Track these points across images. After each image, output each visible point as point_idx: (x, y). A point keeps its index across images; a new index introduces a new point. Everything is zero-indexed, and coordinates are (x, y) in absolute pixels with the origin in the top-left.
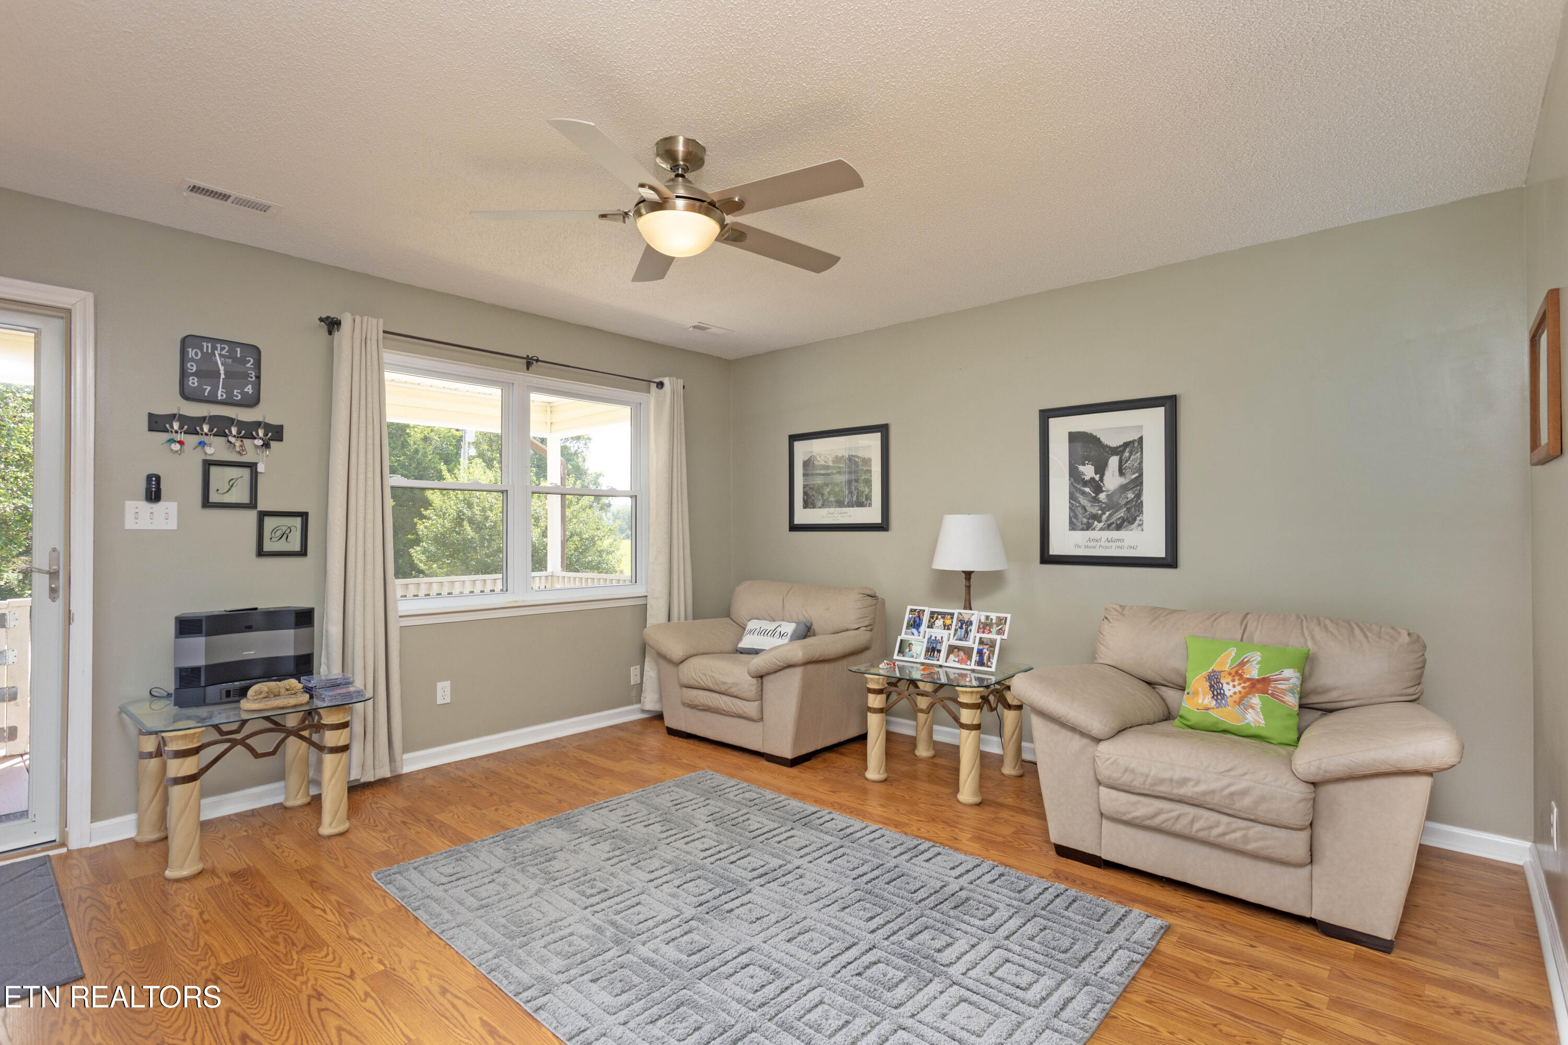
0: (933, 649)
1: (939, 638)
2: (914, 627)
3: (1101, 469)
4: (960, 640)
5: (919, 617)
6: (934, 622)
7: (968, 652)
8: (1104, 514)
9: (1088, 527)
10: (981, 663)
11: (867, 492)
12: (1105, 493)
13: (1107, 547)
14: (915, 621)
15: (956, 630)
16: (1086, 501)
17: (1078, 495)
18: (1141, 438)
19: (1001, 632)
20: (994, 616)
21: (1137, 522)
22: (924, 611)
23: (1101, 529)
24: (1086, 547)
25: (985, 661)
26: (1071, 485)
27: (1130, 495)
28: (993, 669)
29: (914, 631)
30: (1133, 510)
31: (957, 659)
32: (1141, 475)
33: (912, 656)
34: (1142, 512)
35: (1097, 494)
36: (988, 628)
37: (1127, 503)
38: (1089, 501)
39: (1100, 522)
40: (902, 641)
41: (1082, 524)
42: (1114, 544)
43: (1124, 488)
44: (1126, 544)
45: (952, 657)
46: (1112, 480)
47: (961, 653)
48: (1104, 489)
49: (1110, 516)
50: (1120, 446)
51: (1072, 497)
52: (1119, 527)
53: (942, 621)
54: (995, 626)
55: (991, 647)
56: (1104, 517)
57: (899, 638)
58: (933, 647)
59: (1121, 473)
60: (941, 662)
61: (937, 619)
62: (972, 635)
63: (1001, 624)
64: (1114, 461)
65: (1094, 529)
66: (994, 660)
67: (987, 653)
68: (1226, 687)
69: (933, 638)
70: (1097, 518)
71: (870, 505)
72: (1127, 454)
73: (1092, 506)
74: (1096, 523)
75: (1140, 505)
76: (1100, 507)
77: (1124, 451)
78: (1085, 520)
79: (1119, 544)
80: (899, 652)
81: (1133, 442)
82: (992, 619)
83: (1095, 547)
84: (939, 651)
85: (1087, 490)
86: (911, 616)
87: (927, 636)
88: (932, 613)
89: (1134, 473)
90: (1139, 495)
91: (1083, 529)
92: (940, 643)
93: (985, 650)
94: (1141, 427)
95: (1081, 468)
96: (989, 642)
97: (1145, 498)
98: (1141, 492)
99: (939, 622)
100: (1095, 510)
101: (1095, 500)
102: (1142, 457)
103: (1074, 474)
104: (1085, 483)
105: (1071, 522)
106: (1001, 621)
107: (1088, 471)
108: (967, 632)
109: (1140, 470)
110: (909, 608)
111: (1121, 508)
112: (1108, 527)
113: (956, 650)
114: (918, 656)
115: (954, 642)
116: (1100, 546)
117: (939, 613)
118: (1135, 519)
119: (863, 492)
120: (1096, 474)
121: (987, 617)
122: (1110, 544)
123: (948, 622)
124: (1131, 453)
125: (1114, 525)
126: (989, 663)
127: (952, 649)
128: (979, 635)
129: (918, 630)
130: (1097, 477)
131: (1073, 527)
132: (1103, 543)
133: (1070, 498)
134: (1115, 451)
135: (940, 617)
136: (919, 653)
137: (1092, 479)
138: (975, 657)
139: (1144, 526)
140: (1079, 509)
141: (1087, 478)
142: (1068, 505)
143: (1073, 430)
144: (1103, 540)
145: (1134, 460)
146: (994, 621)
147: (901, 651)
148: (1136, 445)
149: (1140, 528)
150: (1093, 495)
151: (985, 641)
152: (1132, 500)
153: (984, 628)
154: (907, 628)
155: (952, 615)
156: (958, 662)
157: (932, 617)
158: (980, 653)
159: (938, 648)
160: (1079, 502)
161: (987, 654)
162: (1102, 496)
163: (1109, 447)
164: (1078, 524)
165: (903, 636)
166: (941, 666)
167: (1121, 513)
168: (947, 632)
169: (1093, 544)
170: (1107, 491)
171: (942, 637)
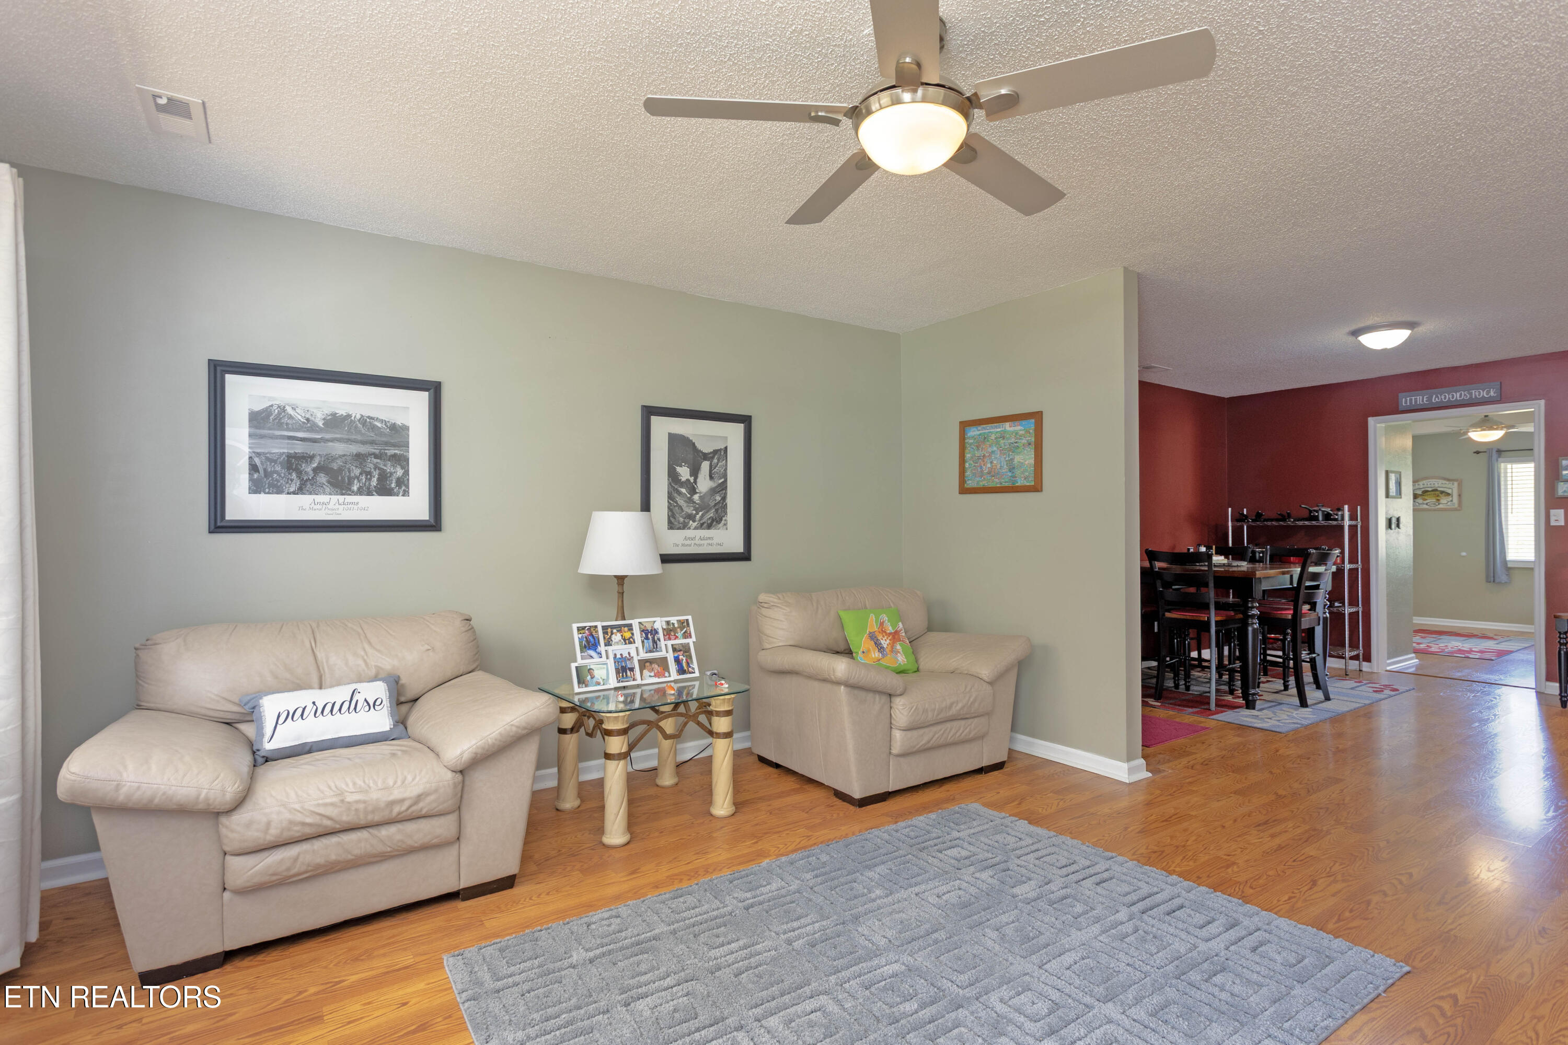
0: (624, 669)
1: (625, 654)
2: (589, 649)
3: (695, 472)
4: (651, 651)
5: (591, 635)
6: (610, 638)
7: (663, 662)
8: (698, 514)
9: (684, 526)
10: (681, 671)
11: (400, 472)
12: (698, 495)
13: (700, 545)
14: (588, 641)
15: (643, 642)
16: (682, 501)
17: (676, 495)
18: (726, 448)
19: (687, 635)
20: (674, 620)
21: (723, 522)
22: (596, 627)
23: (696, 528)
24: (683, 545)
25: (685, 668)
26: (670, 484)
27: (718, 498)
28: (697, 674)
29: (592, 653)
30: (720, 511)
31: (652, 674)
32: (726, 481)
33: (598, 684)
34: (726, 513)
35: (692, 495)
36: (672, 634)
37: (715, 505)
38: (685, 501)
39: (694, 521)
40: (577, 668)
41: (679, 523)
42: (705, 542)
43: (713, 491)
44: (714, 542)
45: (646, 672)
46: (704, 484)
47: (655, 666)
48: (697, 491)
49: (703, 516)
50: (711, 453)
51: (670, 497)
52: (709, 527)
53: (619, 635)
54: (679, 630)
55: (685, 652)
56: (698, 517)
57: (573, 666)
58: (622, 667)
59: (711, 478)
60: (639, 681)
61: (612, 633)
62: (662, 643)
63: (684, 627)
64: (705, 466)
65: (689, 528)
66: (695, 665)
67: (684, 659)
68: (883, 642)
69: (618, 656)
70: (691, 517)
71: (406, 493)
72: (715, 461)
73: (687, 506)
74: (691, 522)
75: (725, 507)
76: (694, 507)
77: (713, 458)
78: (681, 520)
79: (710, 542)
80: (579, 682)
81: (720, 450)
82: (673, 624)
83: (690, 545)
84: (632, 669)
85: (683, 490)
86: (580, 636)
87: (611, 656)
88: (605, 628)
89: (721, 479)
90: (724, 498)
91: (679, 528)
92: (629, 660)
93: (681, 657)
94: (726, 438)
95: (678, 469)
96: (681, 648)
97: (729, 501)
98: (726, 494)
99: (617, 637)
100: (690, 510)
101: (690, 501)
102: (726, 465)
103: (673, 476)
104: (682, 484)
105: (670, 522)
106: (684, 624)
107: (684, 472)
108: (654, 642)
109: (725, 476)
110: (575, 626)
111: (711, 509)
112: (701, 526)
113: (648, 664)
114: (605, 681)
115: (644, 655)
116: (695, 544)
117: (612, 627)
118: (721, 520)
119: (391, 474)
120: (691, 476)
121: (668, 623)
122: (702, 542)
123: (627, 635)
124: (718, 460)
125: (705, 525)
126: (690, 669)
127: (643, 664)
128: (670, 643)
129: (595, 650)
130: (692, 479)
131: (671, 526)
132: (697, 542)
133: (669, 497)
134: (706, 457)
135: (615, 631)
136: (605, 677)
137: (688, 480)
138: (673, 667)
139: (729, 525)
140: (677, 508)
141: (683, 479)
142: (667, 504)
143: (673, 432)
144: (697, 538)
145: (721, 467)
146: (676, 625)
147: (581, 681)
148: (722, 454)
149: (725, 527)
150: (689, 496)
151: (677, 647)
152: (719, 502)
153: (669, 634)
154: (582, 651)
155: (630, 627)
156: (655, 676)
157: (605, 633)
158: (677, 660)
159: (629, 666)
160: (676, 502)
161: (684, 661)
162: (696, 497)
163: (702, 452)
164: (676, 523)
165: (580, 662)
166: (638, 686)
167: (711, 514)
168: (633, 646)
169: (688, 542)
170: (700, 493)
171: (629, 653)
